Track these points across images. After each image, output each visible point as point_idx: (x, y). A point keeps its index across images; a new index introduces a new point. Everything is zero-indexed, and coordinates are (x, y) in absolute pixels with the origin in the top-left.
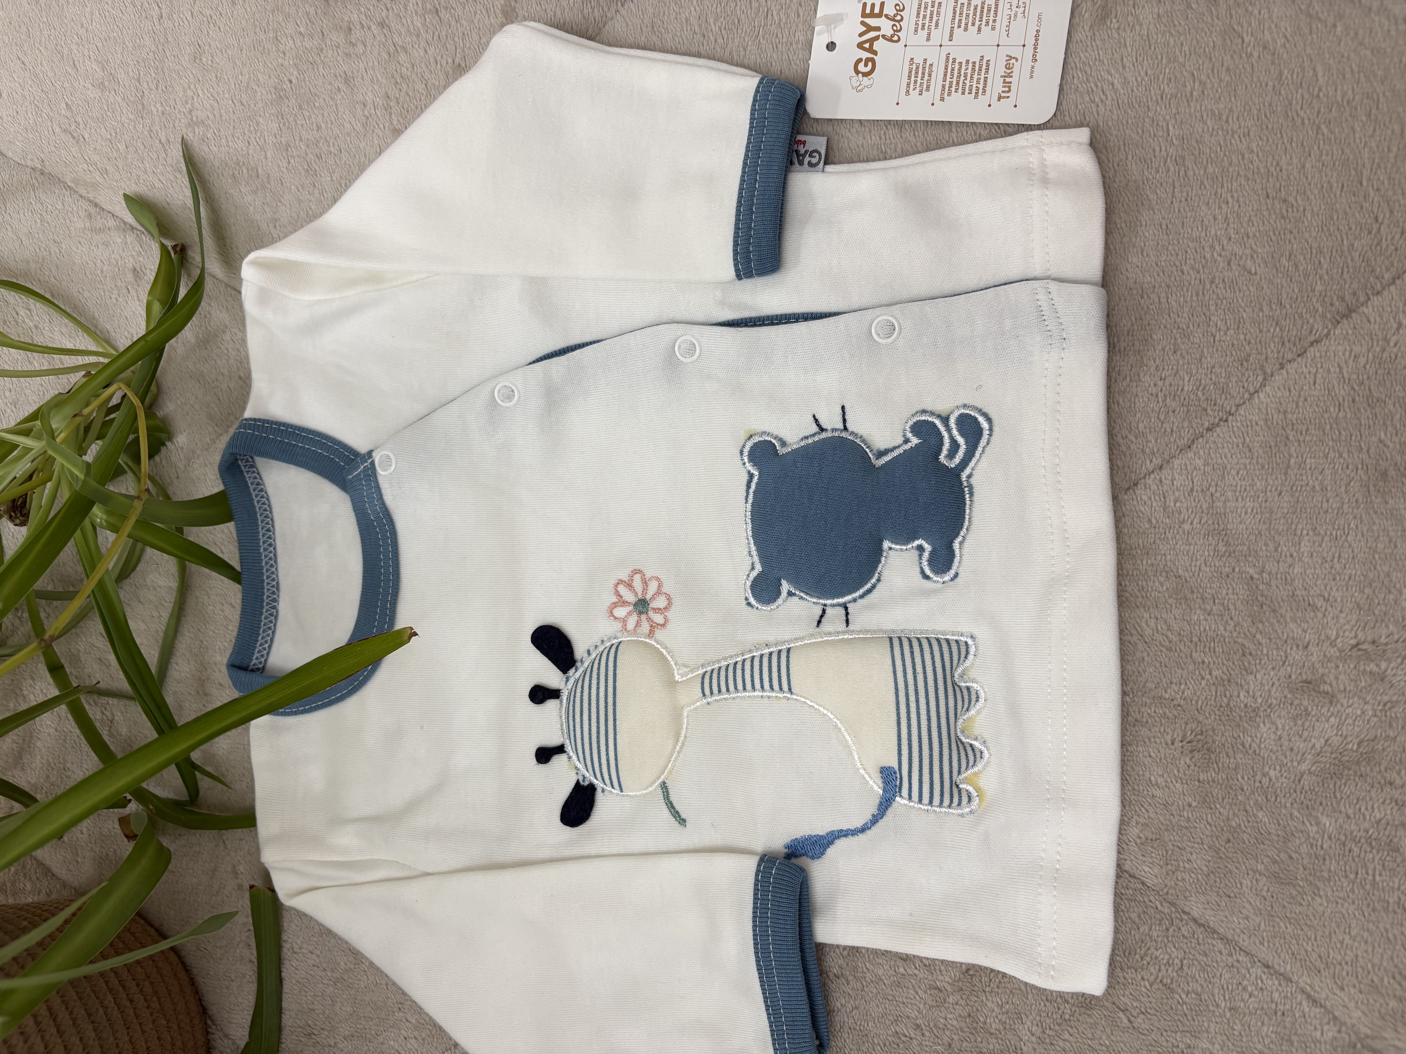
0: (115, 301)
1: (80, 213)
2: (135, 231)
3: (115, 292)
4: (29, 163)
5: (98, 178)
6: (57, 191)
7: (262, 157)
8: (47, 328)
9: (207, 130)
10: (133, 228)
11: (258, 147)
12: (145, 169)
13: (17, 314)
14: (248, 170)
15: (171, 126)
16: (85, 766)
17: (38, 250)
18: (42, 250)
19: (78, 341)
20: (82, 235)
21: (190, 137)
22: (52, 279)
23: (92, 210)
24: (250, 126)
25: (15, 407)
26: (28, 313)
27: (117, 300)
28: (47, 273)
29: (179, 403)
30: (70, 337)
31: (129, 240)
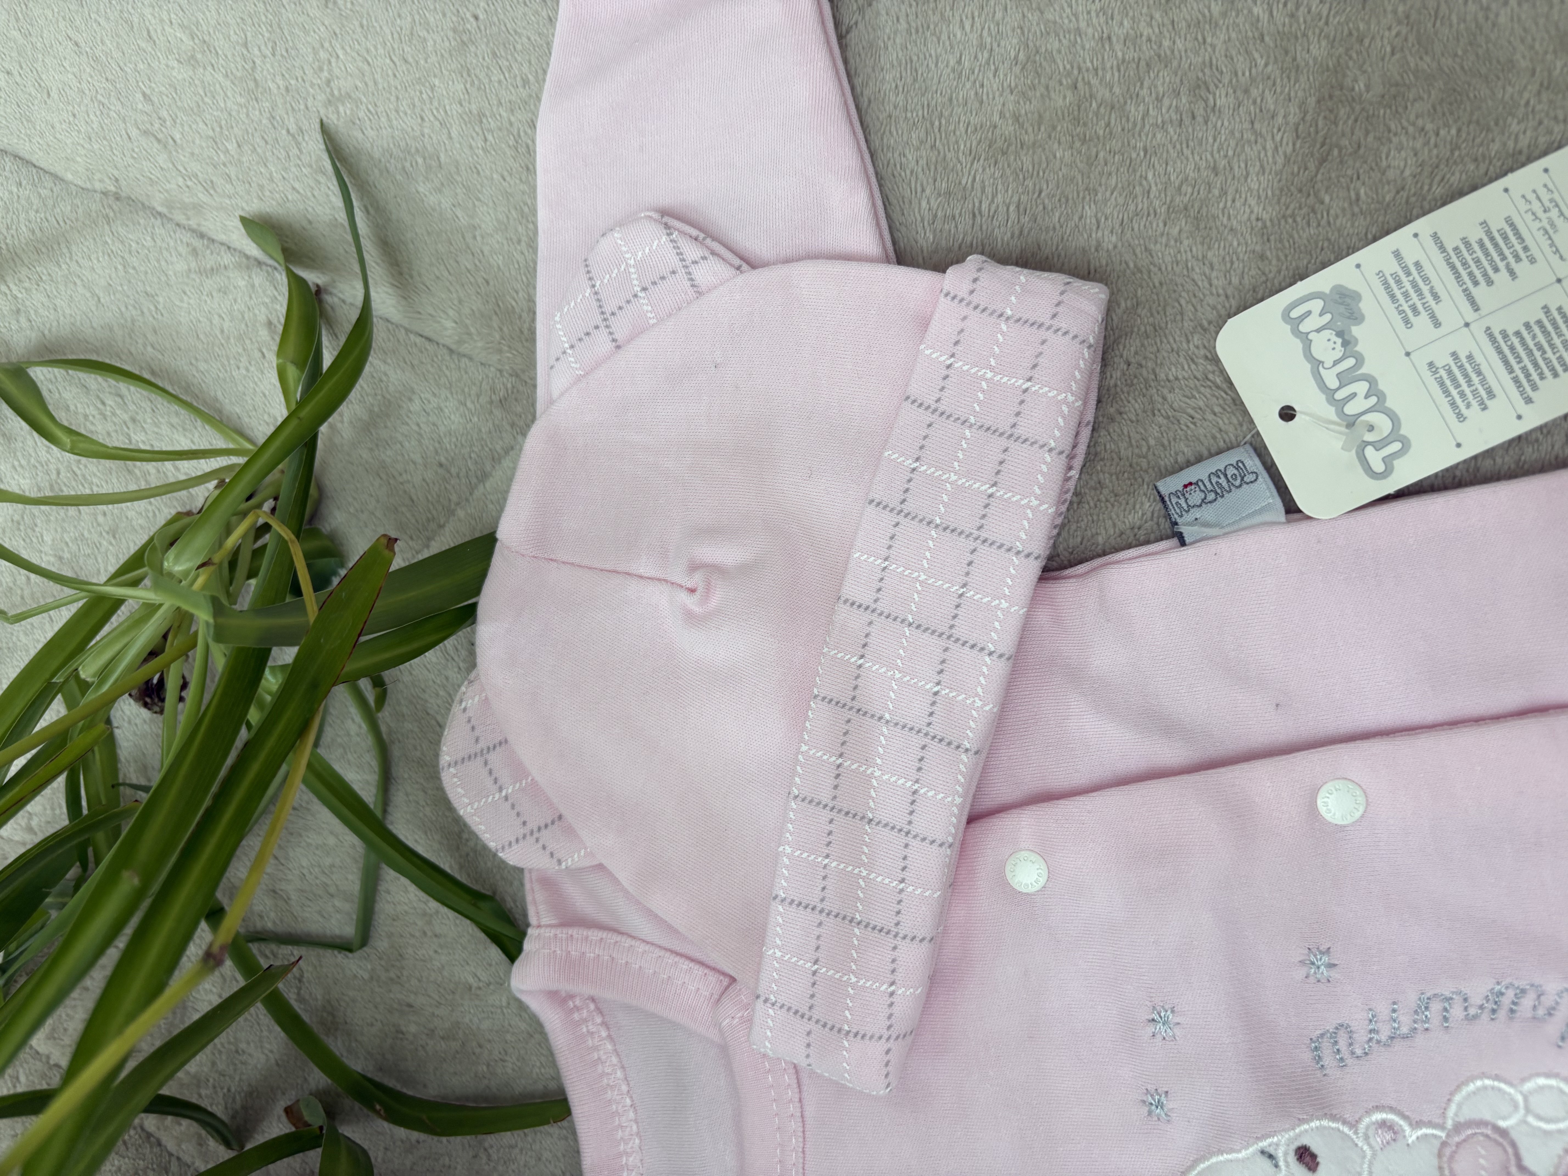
0: (244, 372)
1: (180, 249)
2: (264, 267)
3: (244, 359)
4: (98, 186)
5: (200, 195)
6: (142, 221)
7: (445, 137)
8: (149, 421)
9: (357, 107)
10: (259, 263)
11: (437, 123)
12: (271, 174)
13: (103, 403)
14: (424, 159)
15: (302, 107)
16: (268, 1046)
17: (123, 309)
18: (130, 308)
19: (197, 435)
20: (186, 280)
21: (332, 119)
22: (149, 349)
23: (197, 243)
24: (421, 93)
25: (114, 537)
26: (120, 400)
27: (247, 370)
28: (140, 341)
29: (352, 510)
30: (184, 429)
31: (257, 281)
